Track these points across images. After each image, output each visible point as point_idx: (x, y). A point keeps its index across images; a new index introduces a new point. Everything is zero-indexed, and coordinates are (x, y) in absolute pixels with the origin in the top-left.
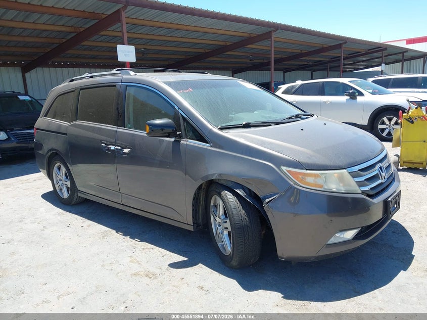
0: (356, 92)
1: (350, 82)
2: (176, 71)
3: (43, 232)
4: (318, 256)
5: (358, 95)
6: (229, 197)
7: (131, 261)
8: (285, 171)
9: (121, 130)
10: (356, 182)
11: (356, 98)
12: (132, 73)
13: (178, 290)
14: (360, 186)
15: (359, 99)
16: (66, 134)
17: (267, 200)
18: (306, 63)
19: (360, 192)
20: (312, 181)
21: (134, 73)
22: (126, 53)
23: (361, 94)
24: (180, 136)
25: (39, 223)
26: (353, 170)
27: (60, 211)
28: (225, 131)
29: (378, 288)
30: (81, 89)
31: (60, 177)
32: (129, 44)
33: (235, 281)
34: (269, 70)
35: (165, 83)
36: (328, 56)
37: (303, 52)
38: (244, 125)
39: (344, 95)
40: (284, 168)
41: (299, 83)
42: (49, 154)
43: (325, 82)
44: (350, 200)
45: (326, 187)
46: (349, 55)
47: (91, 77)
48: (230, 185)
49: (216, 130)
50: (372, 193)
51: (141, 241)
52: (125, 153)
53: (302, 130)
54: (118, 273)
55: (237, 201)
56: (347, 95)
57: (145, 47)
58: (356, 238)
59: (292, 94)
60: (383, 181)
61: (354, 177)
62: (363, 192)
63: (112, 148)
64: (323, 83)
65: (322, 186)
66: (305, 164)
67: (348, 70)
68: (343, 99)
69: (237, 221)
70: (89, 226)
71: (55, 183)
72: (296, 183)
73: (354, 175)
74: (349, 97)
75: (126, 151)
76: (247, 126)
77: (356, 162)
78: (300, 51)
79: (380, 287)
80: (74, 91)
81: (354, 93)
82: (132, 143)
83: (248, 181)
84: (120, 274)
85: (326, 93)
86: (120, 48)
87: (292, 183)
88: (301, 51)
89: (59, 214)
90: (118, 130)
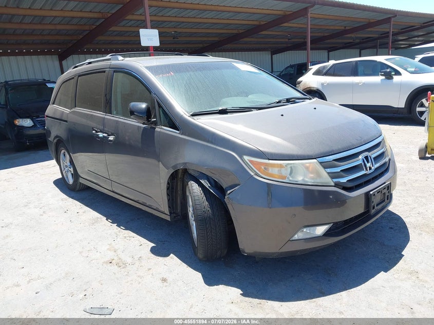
0: (392, 70)
1: (386, 60)
2: (177, 55)
3: (41, 217)
4: (282, 252)
5: (395, 75)
6: (194, 188)
7: (108, 249)
8: (247, 160)
9: (108, 117)
10: (328, 173)
11: (392, 78)
12: (120, 58)
13: (140, 280)
14: (332, 178)
15: (396, 78)
16: (66, 121)
17: (229, 192)
18: (352, 41)
19: (333, 184)
20: (276, 172)
21: (122, 58)
22: (149, 37)
23: (398, 73)
24: (155, 123)
25: (41, 208)
26: (326, 159)
27: (64, 196)
28: (196, 118)
29: (347, 290)
30: (79, 76)
31: (66, 164)
32: (152, 28)
33: (200, 274)
34: (305, 49)
35: (147, 68)
36: (378, 31)
37: (347, 28)
38: (220, 110)
39: (378, 75)
40: (246, 158)
41: (332, 62)
42: (55, 141)
43: (359, 61)
44: (317, 194)
45: (291, 179)
46: (402, 29)
47: (90, 63)
48: (196, 175)
49: (187, 116)
50: (350, 185)
51: (126, 229)
52: (110, 141)
53: (282, 115)
54: (92, 261)
55: (202, 191)
56: (382, 75)
57: (176, 30)
58: (327, 234)
59: (323, 75)
60: (369, 172)
61: (325, 168)
62: (337, 185)
63: (101, 135)
64: (357, 62)
65: (285, 178)
66: (268, 153)
67: (402, 46)
68: (378, 79)
69: (199, 213)
70: (84, 212)
71: (63, 169)
72: (257, 174)
73: (325, 165)
74: (384, 77)
75: (111, 138)
76: (223, 112)
77: (333, 151)
78: (343, 28)
79: (349, 289)
80: (73, 78)
81: (390, 72)
82: (116, 129)
83: (213, 172)
84: (93, 261)
85: (359, 74)
86: (143, 32)
87: (252, 174)
88: (345, 27)
89: (62, 200)
90: (106, 117)
